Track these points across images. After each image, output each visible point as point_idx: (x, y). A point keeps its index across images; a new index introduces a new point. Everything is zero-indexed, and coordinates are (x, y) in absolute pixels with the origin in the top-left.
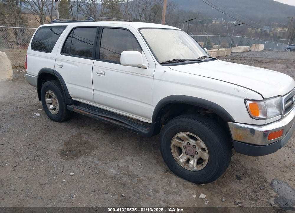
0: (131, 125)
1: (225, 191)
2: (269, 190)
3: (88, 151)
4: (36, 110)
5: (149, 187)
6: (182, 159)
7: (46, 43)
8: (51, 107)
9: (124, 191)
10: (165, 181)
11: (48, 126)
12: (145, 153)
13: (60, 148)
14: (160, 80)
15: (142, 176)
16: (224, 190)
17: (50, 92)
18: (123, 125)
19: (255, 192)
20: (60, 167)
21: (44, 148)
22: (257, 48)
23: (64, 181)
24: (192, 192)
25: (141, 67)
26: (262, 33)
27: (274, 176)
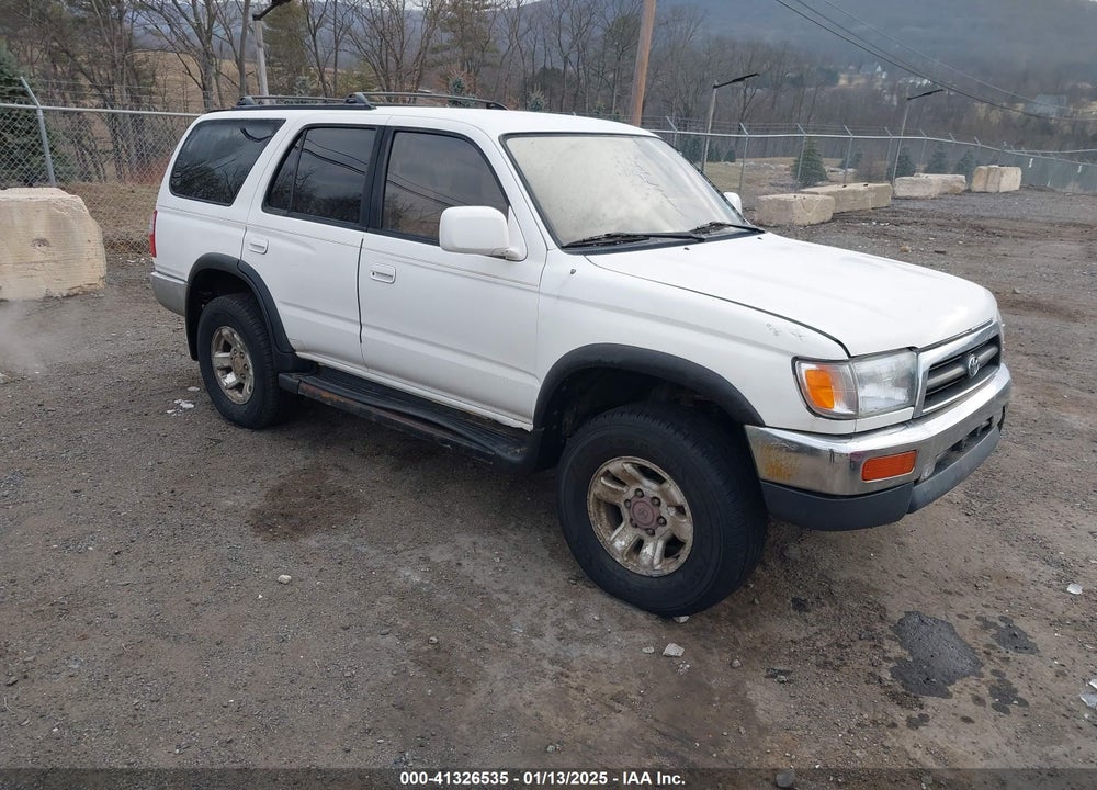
0: (473, 437)
1: (747, 639)
2: (886, 641)
3: (339, 515)
4: (181, 390)
5: (516, 620)
6: (620, 541)
7: (217, 172)
8: (230, 379)
9: (438, 630)
10: (567, 605)
11: (219, 441)
12: (518, 526)
13: (253, 506)
14: (558, 297)
15: (499, 591)
16: (747, 637)
17: (226, 331)
18: (448, 436)
19: (840, 646)
20: (252, 561)
21: (203, 504)
22: (996, 180)
23: (260, 596)
24: (643, 639)
25: (503, 257)
26: (1028, 120)
27: (915, 604)
